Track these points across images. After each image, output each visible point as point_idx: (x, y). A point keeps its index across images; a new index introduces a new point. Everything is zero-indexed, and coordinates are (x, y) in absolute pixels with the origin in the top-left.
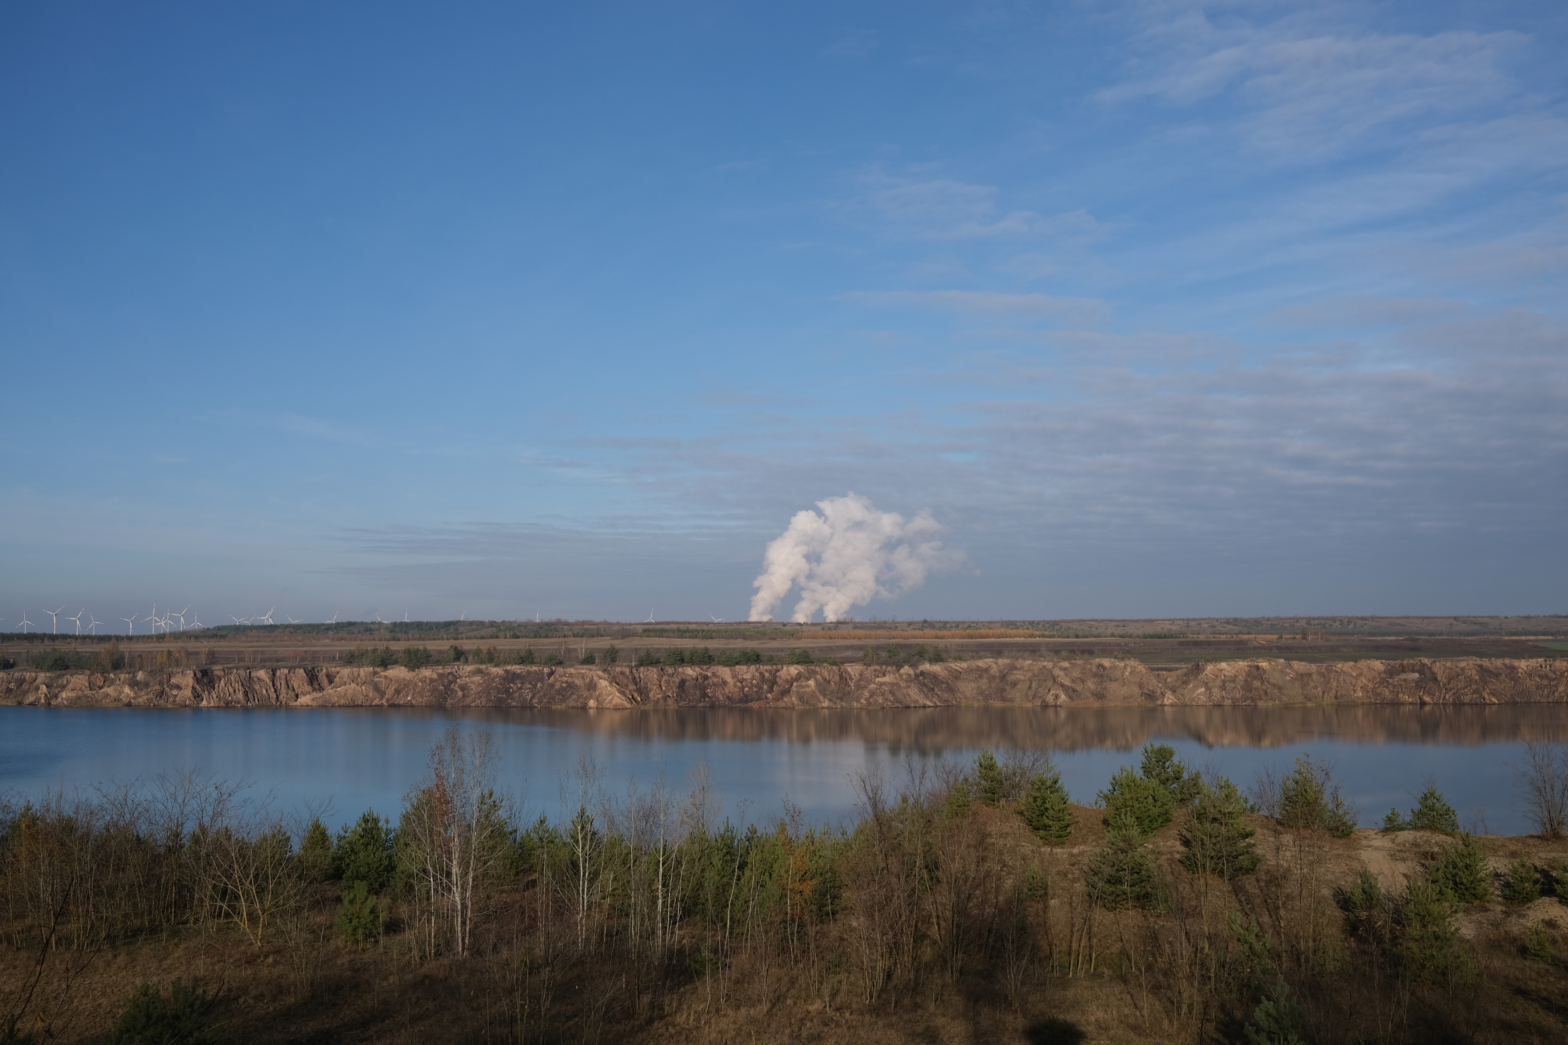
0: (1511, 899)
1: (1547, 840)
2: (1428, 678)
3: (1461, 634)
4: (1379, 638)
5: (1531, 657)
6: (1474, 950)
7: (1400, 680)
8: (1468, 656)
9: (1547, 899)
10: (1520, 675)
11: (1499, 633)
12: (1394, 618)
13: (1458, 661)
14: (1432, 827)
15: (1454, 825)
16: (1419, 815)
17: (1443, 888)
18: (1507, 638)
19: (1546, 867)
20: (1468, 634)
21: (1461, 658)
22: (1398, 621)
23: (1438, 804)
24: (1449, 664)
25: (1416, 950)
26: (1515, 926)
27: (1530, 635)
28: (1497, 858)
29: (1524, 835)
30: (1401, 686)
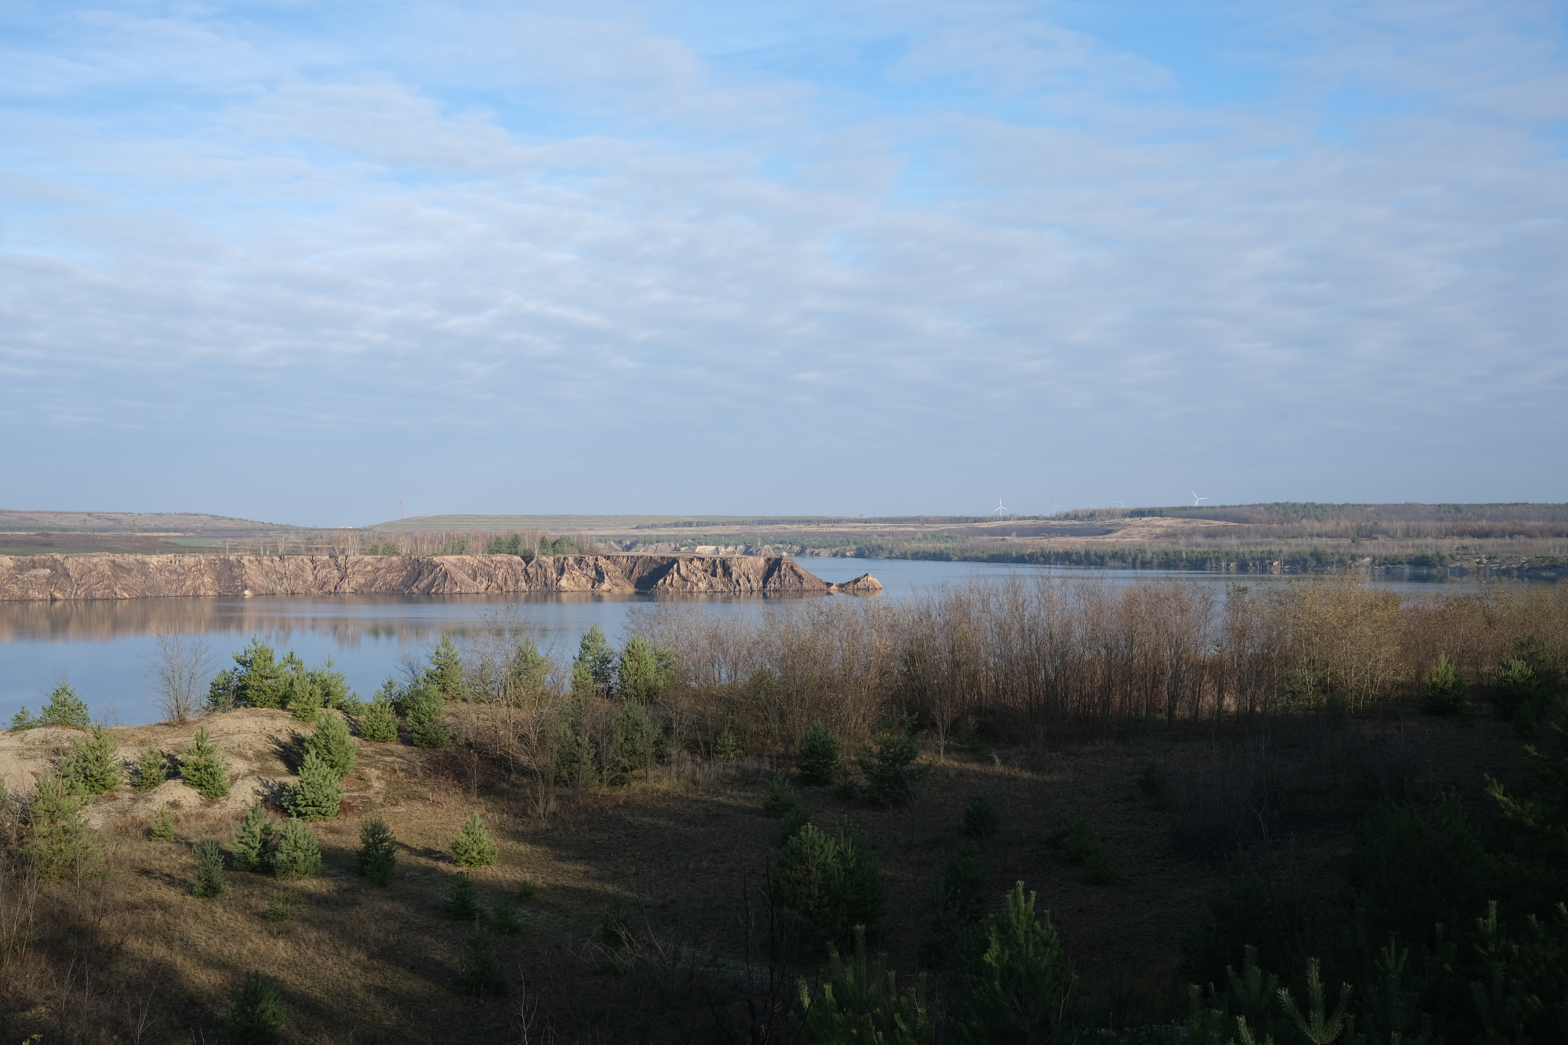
0: (139, 785)
1: (174, 726)
2: (60, 573)
3: (94, 530)
4: (9, 533)
5: (162, 553)
6: (102, 839)
7: (30, 576)
8: (101, 551)
9: (171, 782)
10: (151, 570)
11: (132, 530)
12: (26, 512)
13: (91, 556)
14: (63, 723)
15: (85, 719)
16: (51, 711)
17: (74, 782)
18: (139, 534)
19: (172, 751)
20: (101, 530)
21: (94, 554)
22: (30, 516)
23: (70, 699)
24: (81, 560)
25: (44, 847)
26: (142, 811)
27: (161, 532)
28: (127, 748)
29: (152, 724)
30: (31, 582)
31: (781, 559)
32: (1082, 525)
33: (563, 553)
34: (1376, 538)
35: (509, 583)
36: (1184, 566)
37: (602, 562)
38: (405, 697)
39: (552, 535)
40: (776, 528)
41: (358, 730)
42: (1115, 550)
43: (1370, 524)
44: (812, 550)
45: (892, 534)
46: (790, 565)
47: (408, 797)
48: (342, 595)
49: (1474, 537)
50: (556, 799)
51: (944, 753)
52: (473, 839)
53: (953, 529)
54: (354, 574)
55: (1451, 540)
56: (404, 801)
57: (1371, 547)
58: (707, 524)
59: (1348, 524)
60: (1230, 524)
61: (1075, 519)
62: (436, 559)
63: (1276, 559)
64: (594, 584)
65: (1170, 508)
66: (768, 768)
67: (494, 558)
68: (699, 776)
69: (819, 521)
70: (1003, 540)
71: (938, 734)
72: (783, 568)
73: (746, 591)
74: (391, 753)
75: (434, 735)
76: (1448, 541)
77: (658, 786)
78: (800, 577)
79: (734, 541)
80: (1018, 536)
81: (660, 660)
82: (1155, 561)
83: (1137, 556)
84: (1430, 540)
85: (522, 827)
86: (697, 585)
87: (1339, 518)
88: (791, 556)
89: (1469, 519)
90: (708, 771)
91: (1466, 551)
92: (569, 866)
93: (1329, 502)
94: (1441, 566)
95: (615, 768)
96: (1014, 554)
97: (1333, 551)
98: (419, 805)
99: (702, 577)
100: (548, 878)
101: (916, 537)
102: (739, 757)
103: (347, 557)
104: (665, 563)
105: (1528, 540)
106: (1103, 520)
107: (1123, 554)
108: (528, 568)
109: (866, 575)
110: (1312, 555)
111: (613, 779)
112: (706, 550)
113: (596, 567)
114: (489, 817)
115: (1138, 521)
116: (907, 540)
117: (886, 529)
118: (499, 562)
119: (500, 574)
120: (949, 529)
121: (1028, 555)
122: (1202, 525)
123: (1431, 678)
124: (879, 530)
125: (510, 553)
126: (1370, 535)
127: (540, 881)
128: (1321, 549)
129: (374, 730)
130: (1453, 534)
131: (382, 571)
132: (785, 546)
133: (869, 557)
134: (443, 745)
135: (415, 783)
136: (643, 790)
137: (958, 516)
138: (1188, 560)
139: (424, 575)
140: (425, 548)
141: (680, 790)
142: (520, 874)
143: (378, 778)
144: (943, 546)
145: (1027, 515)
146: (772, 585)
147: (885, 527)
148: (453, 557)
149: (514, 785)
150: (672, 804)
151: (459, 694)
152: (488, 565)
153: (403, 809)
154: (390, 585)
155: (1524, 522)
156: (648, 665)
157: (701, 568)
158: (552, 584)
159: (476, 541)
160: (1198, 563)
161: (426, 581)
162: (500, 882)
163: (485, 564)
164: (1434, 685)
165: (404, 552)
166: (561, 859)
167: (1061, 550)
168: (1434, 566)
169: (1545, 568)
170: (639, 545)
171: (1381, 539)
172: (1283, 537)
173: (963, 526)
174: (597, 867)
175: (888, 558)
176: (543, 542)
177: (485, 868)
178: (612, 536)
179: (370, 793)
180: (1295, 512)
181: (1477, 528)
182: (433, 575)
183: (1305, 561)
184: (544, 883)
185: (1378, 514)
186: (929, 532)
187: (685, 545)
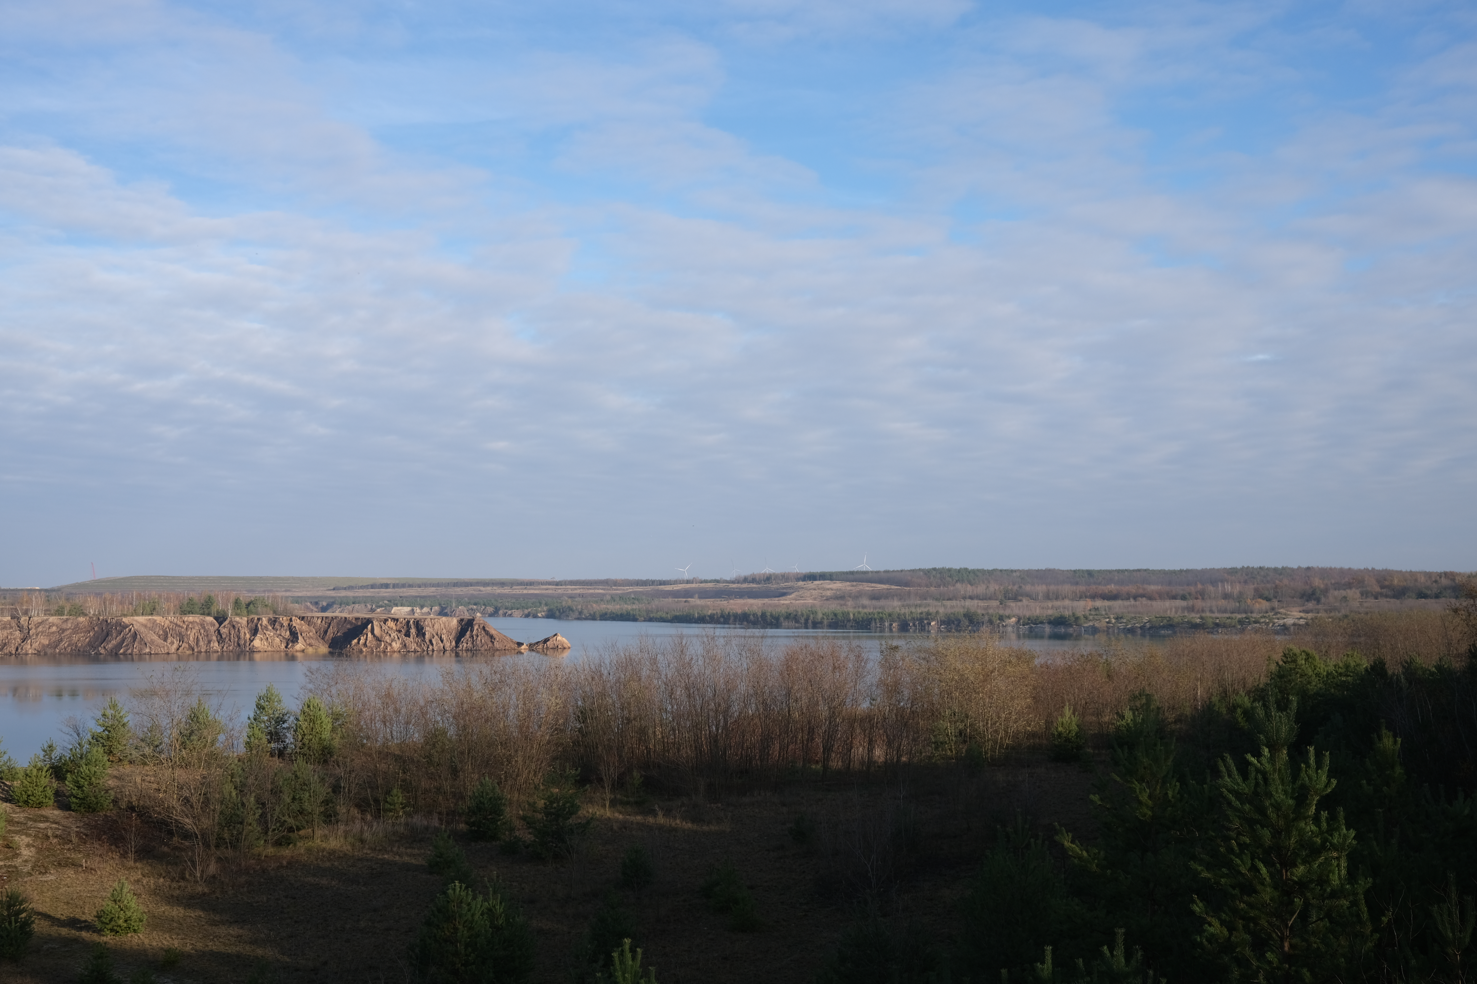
31: (473, 620)
32: (759, 588)
33: (257, 614)
34: (1021, 601)
35: (201, 643)
36: (852, 626)
37: (297, 623)
38: (65, 761)
39: (245, 597)
40: (471, 590)
41: (11, 796)
42: (789, 611)
43: (1016, 587)
44: (505, 611)
45: (581, 596)
46: (482, 626)
47: (60, 864)
48: (24, 656)
49: (1104, 599)
50: (217, 862)
51: (610, 807)
52: (119, 907)
53: (640, 592)
54: (37, 635)
55: (1085, 602)
56: (54, 869)
57: (1018, 609)
58: (403, 586)
59: (997, 588)
60: (893, 587)
61: (753, 582)
62: (126, 620)
63: (933, 620)
64: (288, 644)
65: (839, 572)
66: (437, 825)
67: (186, 619)
68: (367, 835)
69: (513, 583)
70: (686, 602)
71: (604, 787)
72: (475, 629)
73: (439, 651)
74: (46, 819)
75: (93, 799)
76: (1082, 603)
77: (324, 845)
78: (492, 637)
79: (429, 602)
80: (700, 598)
81: (337, 719)
82: (825, 622)
83: (809, 616)
84: (1067, 602)
85: (178, 892)
86: (390, 645)
87: (989, 582)
88: (485, 617)
89: (1100, 584)
90: (376, 829)
91: (1097, 612)
92: (222, 930)
93: (980, 568)
94: (1076, 625)
95: (280, 828)
96: (696, 615)
97: (984, 612)
98: (70, 872)
99: (396, 637)
100: (198, 944)
101: (605, 598)
102: (409, 815)
103: (30, 618)
104: (359, 623)
105: (1149, 602)
106: (778, 584)
107: (796, 615)
108: (220, 628)
109: (556, 635)
110: (965, 615)
111: (278, 839)
112: (401, 611)
113: (290, 627)
114: (145, 882)
115: (810, 584)
116: (596, 602)
117: (575, 592)
118: (191, 622)
119: (192, 635)
120: (636, 591)
121: (709, 616)
122: (868, 589)
123: (1057, 728)
124: (570, 592)
125: (203, 614)
126: (1015, 598)
127: (188, 948)
128: (973, 610)
129: (29, 796)
130: (1086, 597)
131: (68, 632)
132: (479, 608)
133: (559, 618)
134: (103, 809)
135: (69, 849)
136: (309, 850)
137: (644, 579)
138: (855, 620)
139: (112, 636)
140: (114, 609)
141: (347, 848)
142: (168, 941)
143: (28, 845)
144: (629, 607)
145: (709, 578)
146: (464, 645)
147: (576, 589)
148: (144, 617)
149: (176, 848)
150: (336, 863)
151: (126, 756)
152: (179, 626)
153: (52, 877)
154: (76, 646)
155: (1146, 586)
156: (323, 724)
157: (394, 628)
158: (245, 644)
159: (168, 601)
160: (864, 624)
161: (114, 642)
162: (145, 950)
163: (176, 624)
164: (1060, 734)
165: (92, 612)
166: (214, 923)
167: (739, 611)
168: (1071, 625)
169: (1163, 627)
170: (335, 606)
171: (1025, 601)
172: (940, 599)
173: (649, 588)
174: (250, 930)
175: (578, 619)
176: (237, 603)
177: (132, 936)
178: (309, 597)
179: (18, 862)
180: (950, 576)
181: (1107, 591)
182: (122, 635)
183: (959, 621)
184: (192, 949)
185: (1023, 579)
186: (617, 595)
187: (381, 606)
